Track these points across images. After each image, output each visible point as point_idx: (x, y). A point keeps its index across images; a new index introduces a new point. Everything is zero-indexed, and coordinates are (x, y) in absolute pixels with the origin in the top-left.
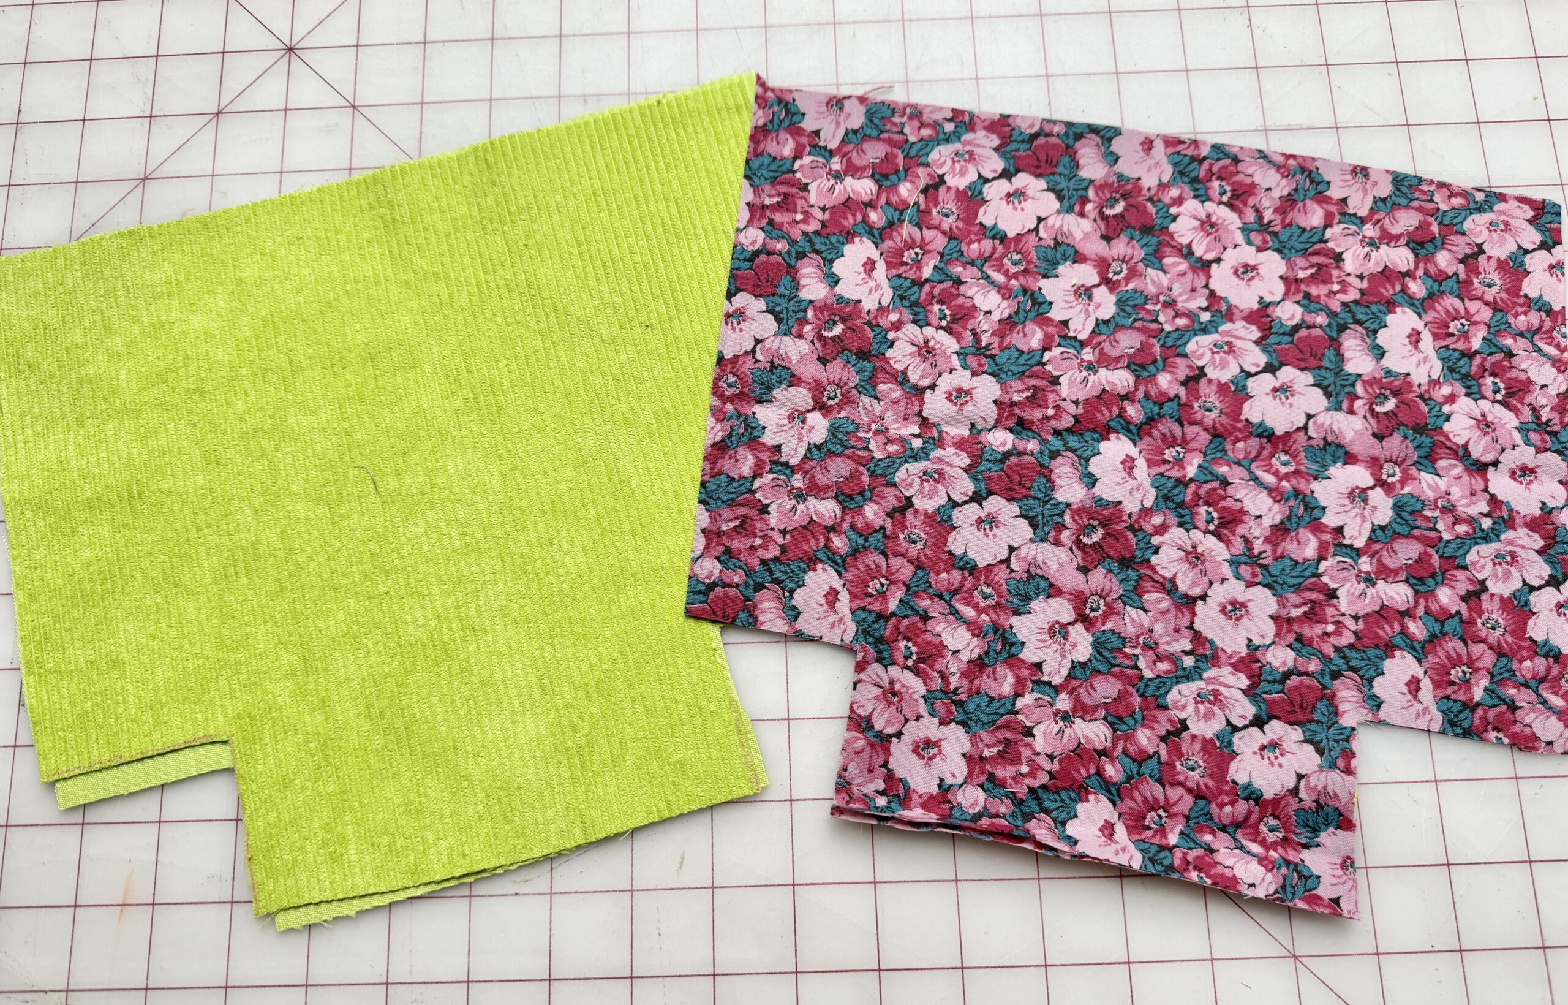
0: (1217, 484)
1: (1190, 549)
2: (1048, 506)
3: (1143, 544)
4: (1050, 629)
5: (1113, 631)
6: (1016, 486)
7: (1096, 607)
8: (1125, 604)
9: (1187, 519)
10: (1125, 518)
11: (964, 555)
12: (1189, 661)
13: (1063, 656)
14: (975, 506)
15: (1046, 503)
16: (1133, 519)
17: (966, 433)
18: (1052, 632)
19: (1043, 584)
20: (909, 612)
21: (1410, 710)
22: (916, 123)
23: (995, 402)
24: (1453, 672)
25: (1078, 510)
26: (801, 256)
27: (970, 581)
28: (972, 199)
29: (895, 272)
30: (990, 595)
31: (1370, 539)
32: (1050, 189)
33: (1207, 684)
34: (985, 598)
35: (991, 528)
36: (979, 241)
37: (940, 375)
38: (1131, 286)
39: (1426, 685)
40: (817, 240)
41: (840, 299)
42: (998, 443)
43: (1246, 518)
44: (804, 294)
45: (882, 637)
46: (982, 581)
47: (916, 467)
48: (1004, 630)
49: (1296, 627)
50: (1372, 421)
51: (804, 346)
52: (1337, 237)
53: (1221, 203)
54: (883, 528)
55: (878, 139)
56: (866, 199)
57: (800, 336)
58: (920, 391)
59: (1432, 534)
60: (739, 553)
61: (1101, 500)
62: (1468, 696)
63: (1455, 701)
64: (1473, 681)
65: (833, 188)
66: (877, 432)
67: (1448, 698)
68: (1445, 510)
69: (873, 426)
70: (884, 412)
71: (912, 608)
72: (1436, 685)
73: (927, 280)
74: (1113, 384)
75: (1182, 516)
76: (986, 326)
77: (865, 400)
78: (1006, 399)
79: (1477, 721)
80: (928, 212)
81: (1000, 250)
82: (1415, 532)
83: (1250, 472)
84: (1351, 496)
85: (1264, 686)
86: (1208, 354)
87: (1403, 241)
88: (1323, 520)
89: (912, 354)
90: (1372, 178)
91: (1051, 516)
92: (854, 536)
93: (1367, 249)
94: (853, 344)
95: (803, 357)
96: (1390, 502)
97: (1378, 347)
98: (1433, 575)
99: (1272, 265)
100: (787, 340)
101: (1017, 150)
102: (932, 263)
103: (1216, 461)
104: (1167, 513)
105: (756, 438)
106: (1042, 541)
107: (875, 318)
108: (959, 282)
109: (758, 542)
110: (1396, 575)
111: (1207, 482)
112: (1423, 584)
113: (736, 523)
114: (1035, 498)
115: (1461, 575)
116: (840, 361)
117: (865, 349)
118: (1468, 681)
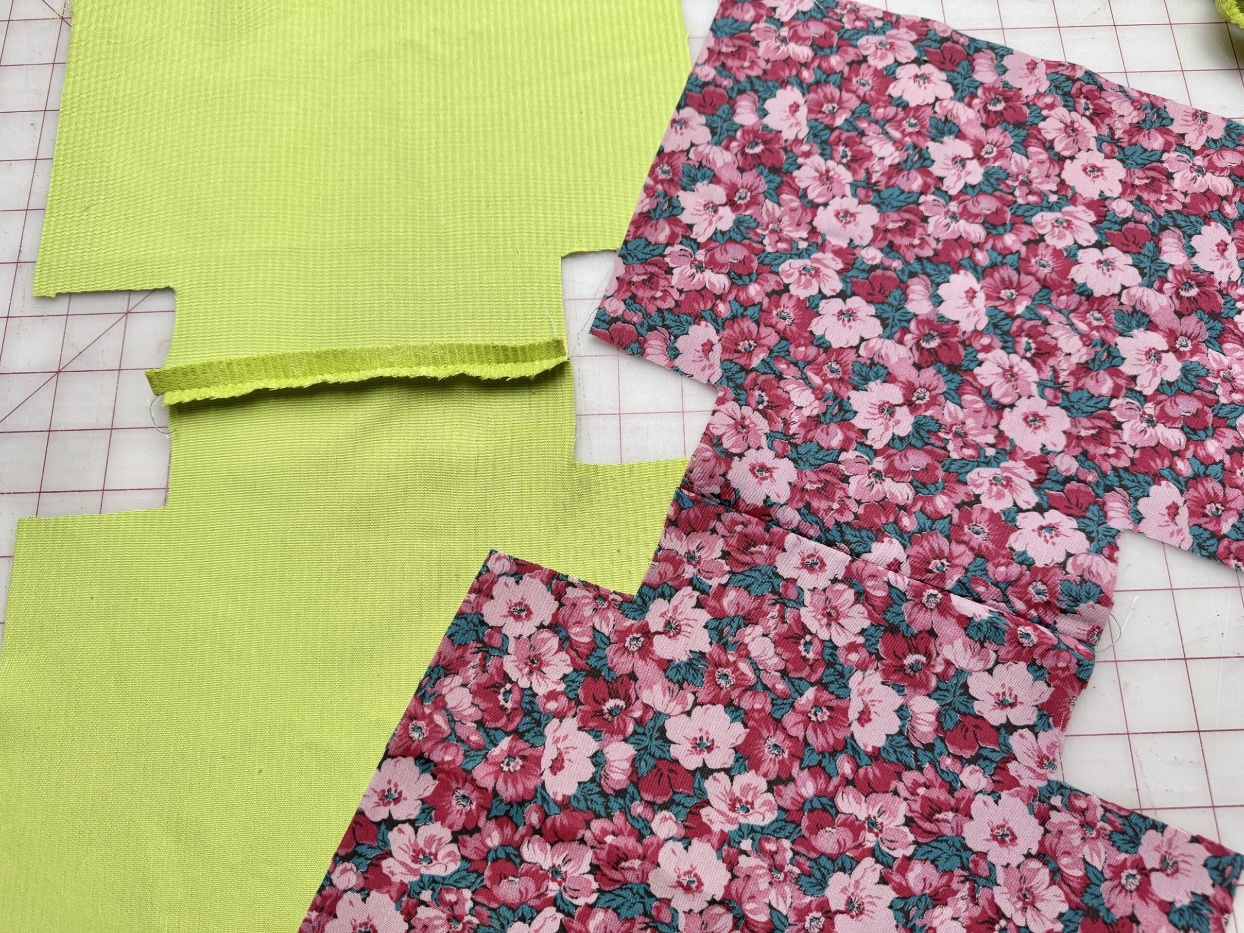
0: (1039, 323)
1: (1007, 367)
2: (899, 313)
3: (970, 357)
4: (880, 406)
5: (932, 417)
6: (876, 293)
7: (922, 397)
8: (946, 399)
9: (1009, 344)
10: (960, 334)
11: (823, 337)
12: (991, 452)
13: (887, 429)
14: (839, 300)
15: (898, 310)
16: (966, 336)
17: (845, 246)
18: (881, 409)
19: (882, 372)
20: (768, 370)
21: (1166, 529)
22: (853, 16)
23: (873, 227)
24: (1208, 506)
25: (922, 321)
26: (741, 92)
27: (823, 357)
28: (887, 77)
29: (813, 116)
30: (837, 370)
31: (1157, 390)
32: (948, 81)
33: (1003, 471)
34: (833, 372)
35: (849, 321)
36: (885, 107)
37: (834, 197)
38: (997, 164)
39: (1184, 512)
40: (757, 82)
41: (766, 127)
42: (869, 257)
43: (1058, 353)
44: (738, 119)
45: (742, 385)
46: (833, 358)
47: (798, 263)
48: (842, 400)
49: (1083, 444)
50: (1177, 302)
51: (728, 157)
52: (1171, 160)
53: (1083, 115)
54: (761, 303)
55: (821, 20)
56: (803, 61)
57: (727, 148)
58: (814, 206)
59: (1211, 397)
60: (642, 300)
61: (943, 317)
62: (1217, 528)
63: (1206, 530)
64: (1223, 517)
65: (778, 48)
66: (773, 232)
67: (1200, 526)
68: (1225, 380)
69: (771, 226)
70: (782, 216)
71: (771, 368)
72: (1192, 514)
73: (837, 128)
74: (968, 233)
75: (1006, 342)
76: (878, 169)
77: (769, 204)
78: (882, 226)
79: (1221, 549)
80: (849, 80)
81: (901, 114)
82: (1197, 392)
83: (1068, 319)
84: (1148, 354)
85: (1047, 484)
86: (1049, 227)
87: (1226, 173)
88: (1120, 368)
89: (814, 178)
90: (1209, 123)
91: (900, 321)
92: (736, 306)
93: (1195, 174)
94: (769, 160)
95: (726, 164)
96: (1180, 365)
97: (1192, 247)
98: (1205, 429)
99: (1115, 171)
100: (717, 149)
101: (930, 46)
102: (844, 117)
103: (1040, 306)
104: (995, 337)
105: (675, 215)
106: (888, 338)
107: (791, 145)
108: (862, 134)
109: (659, 294)
110: (1174, 423)
111: (1031, 319)
112: (1196, 434)
113: (645, 277)
114: (890, 305)
115: (1229, 433)
116: (755, 172)
117: (777, 165)
118: (1219, 516)
